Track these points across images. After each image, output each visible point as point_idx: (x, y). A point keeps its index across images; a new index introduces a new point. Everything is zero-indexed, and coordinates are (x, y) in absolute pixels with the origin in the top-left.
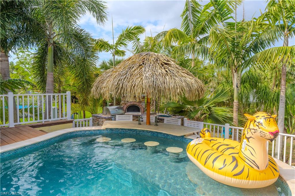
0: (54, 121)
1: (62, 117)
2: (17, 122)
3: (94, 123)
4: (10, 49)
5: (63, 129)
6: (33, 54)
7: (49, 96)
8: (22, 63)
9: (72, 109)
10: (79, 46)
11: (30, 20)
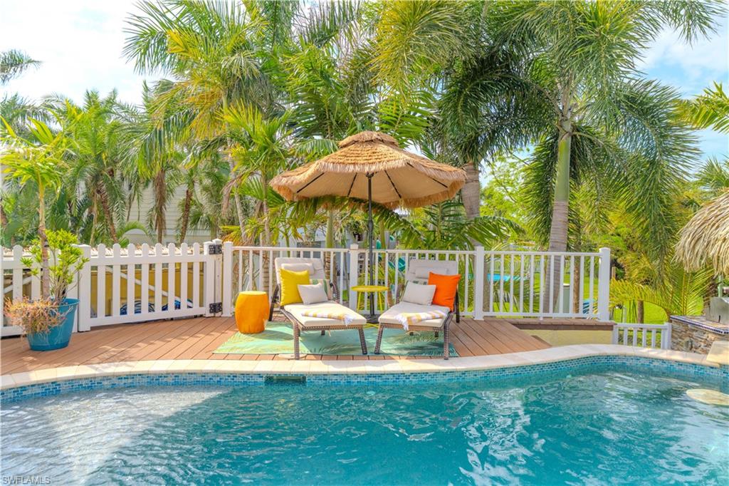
0: (566, 318)
1: (584, 312)
2: (489, 311)
3: (675, 341)
4: (483, 156)
5: (587, 343)
6: (523, 161)
7: (556, 258)
8: (499, 183)
9: (613, 293)
10: (638, 129)
11: (524, 86)
